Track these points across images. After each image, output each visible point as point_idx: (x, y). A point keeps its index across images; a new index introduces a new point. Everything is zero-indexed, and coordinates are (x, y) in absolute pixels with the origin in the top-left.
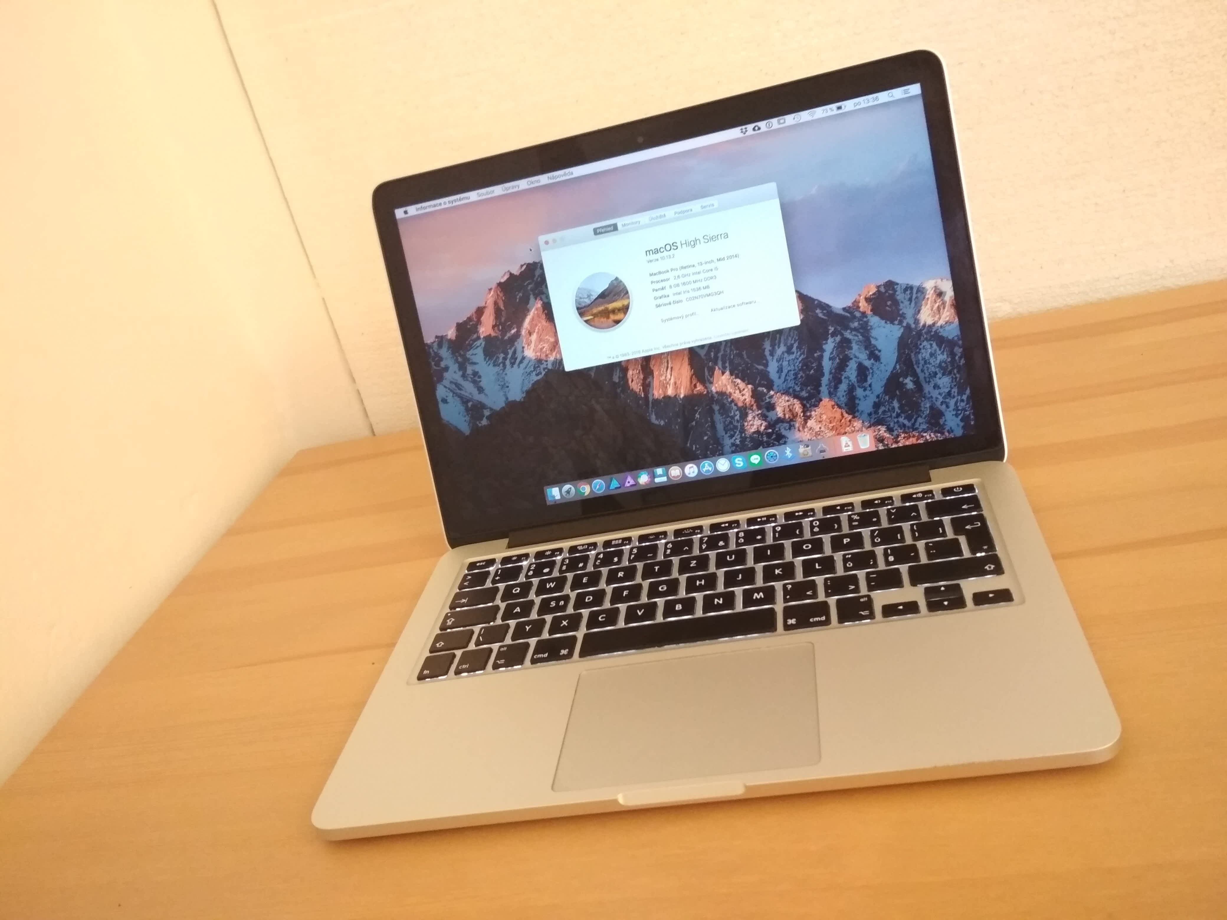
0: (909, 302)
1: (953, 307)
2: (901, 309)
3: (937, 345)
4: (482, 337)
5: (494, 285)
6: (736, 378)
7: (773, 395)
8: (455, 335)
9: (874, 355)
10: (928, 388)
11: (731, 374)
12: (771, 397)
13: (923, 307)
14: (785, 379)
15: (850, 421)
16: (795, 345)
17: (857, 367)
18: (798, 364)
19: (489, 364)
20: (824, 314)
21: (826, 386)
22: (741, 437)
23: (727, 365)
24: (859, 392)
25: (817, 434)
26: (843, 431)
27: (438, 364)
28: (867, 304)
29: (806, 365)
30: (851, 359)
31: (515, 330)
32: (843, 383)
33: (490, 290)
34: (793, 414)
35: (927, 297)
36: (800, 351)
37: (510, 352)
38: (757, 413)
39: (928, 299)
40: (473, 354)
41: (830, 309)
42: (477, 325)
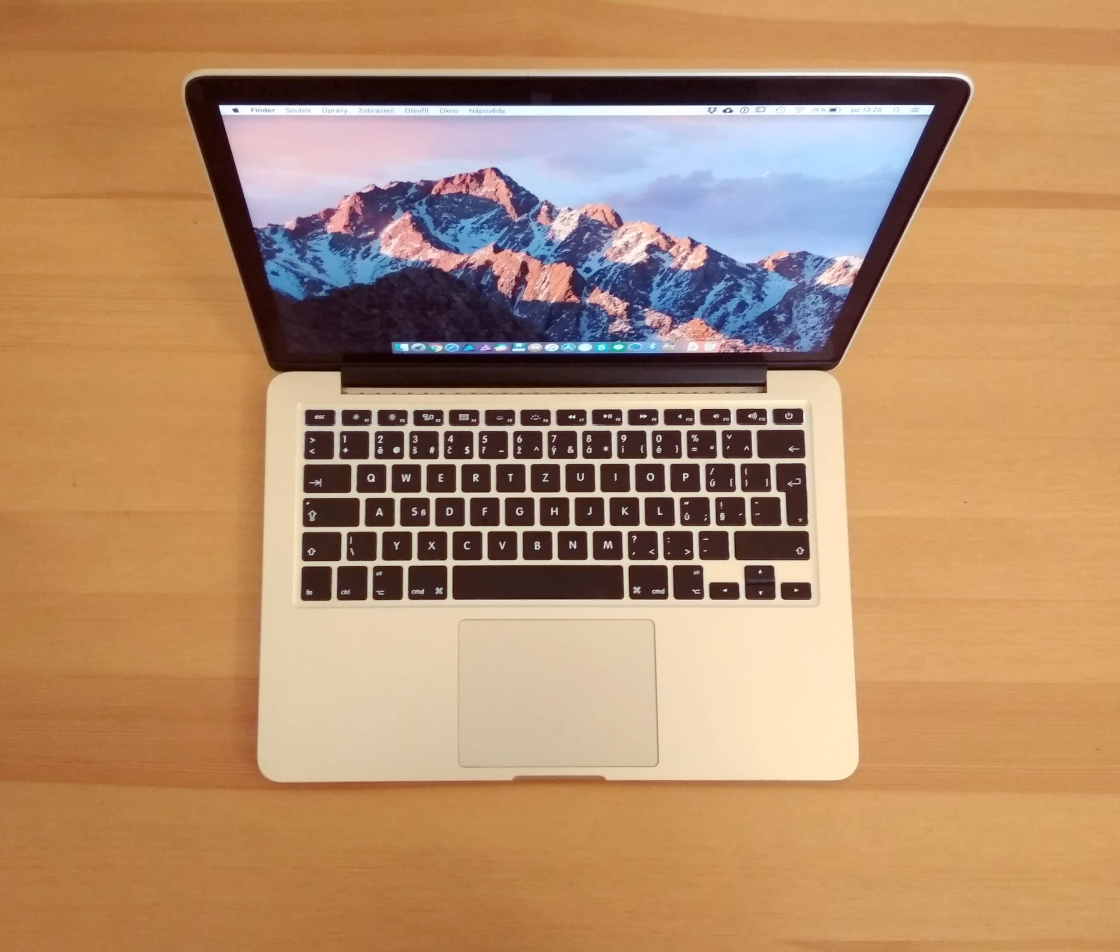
0: (814, 268)
1: (853, 276)
2: (804, 272)
3: (823, 297)
4: (329, 232)
5: (352, 193)
6: (614, 296)
7: (647, 312)
8: (295, 226)
9: (759, 297)
10: (795, 321)
11: (611, 293)
12: (645, 312)
13: (825, 273)
14: (664, 302)
15: (713, 334)
16: (685, 283)
17: (739, 303)
18: (682, 294)
19: (335, 254)
20: (726, 266)
21: (702, 311)
22: (603, 333)
23: (610, 287)
24: (731, 318)
25: (677, 338)
26: (703, 339)
27: (269, 245)
28: (772, 264)
29: (689, 296)
30: (736, 297)
31: (373, 232)
32: (719, 311)
33: (346, 197)
34: (660, 325)
35: (833, 267)
36: (689, 286)
37: (363, 249)
38: (625, 320)
39: (833, 268)
40: (315, 244)
41: (734, 263)
42: (325, 222)
